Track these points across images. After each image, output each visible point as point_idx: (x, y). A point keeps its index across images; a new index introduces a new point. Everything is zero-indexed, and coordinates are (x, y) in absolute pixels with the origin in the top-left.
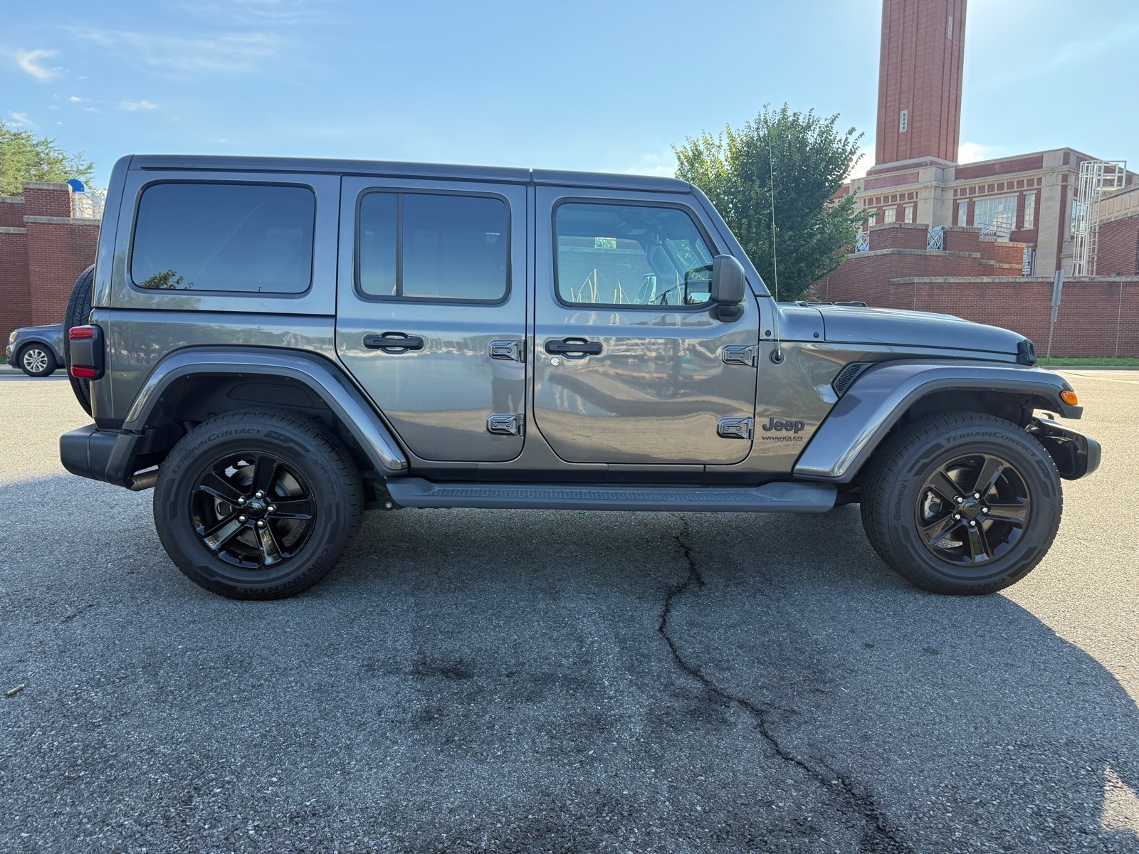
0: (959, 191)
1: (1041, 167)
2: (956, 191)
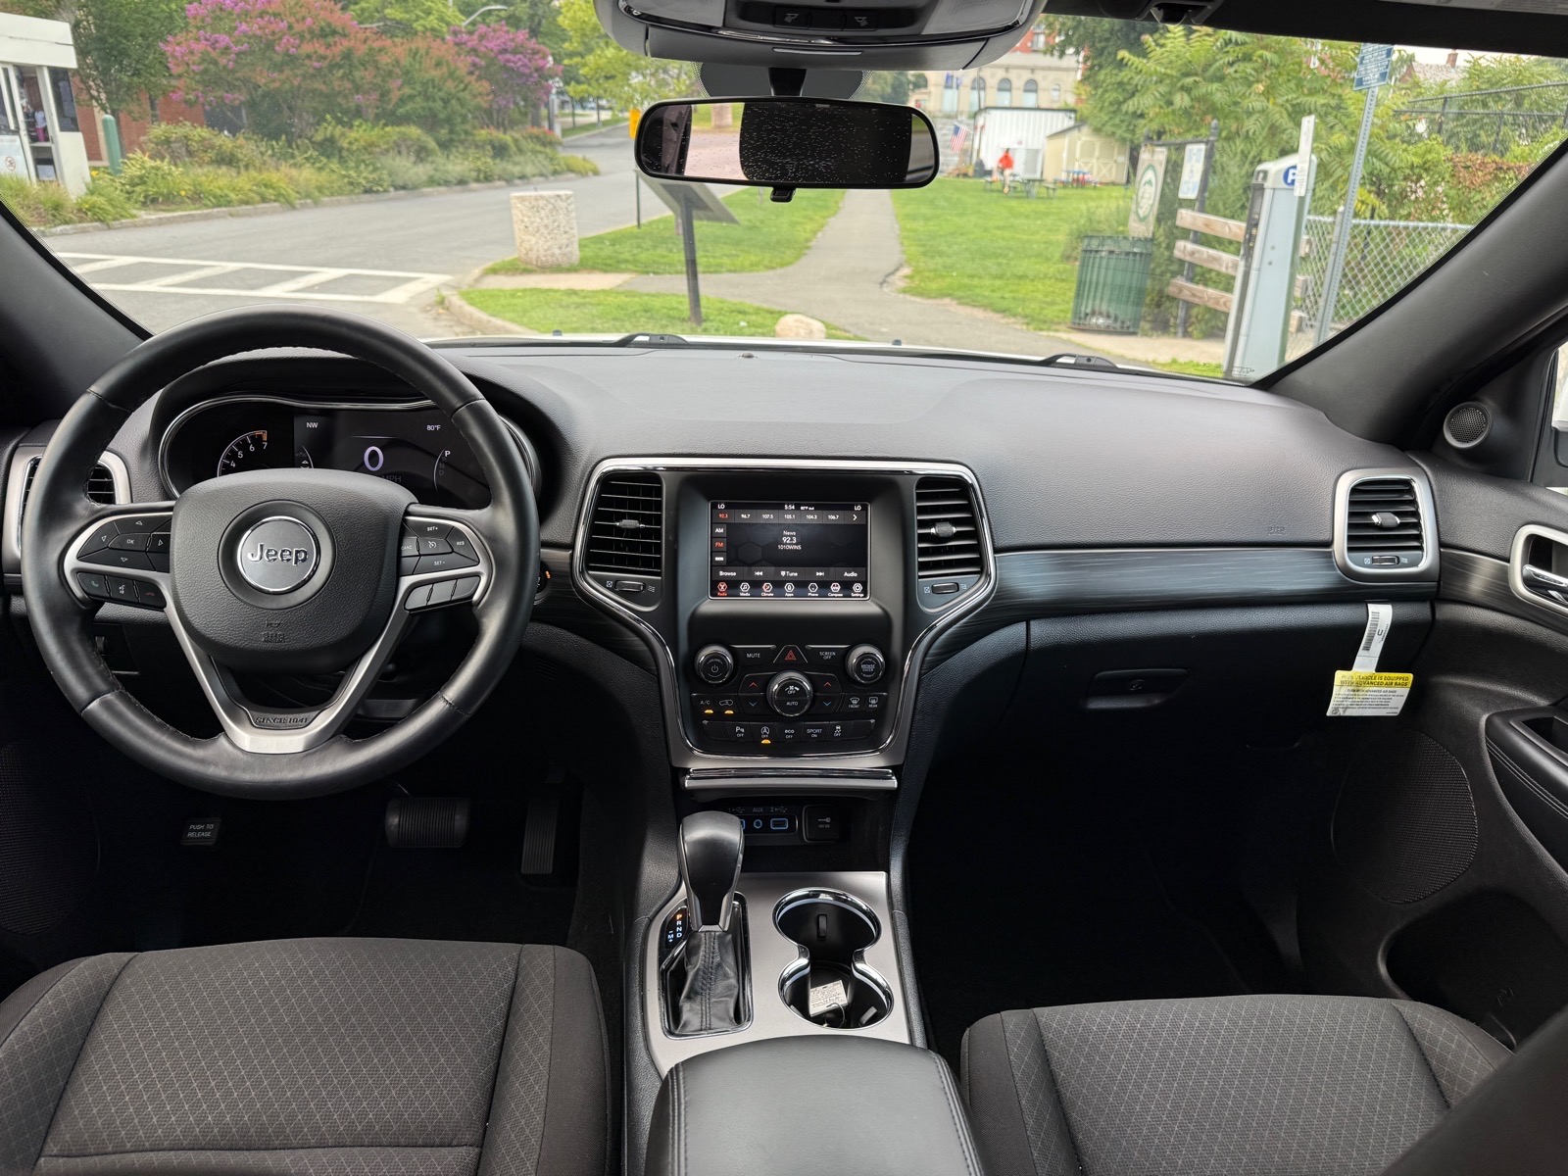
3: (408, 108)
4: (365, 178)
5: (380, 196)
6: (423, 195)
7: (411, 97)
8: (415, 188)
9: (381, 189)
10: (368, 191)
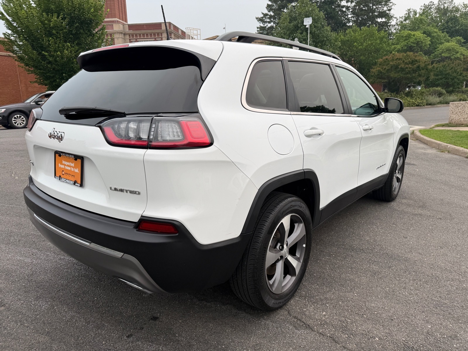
0: (131, 35)
1: (161, 29)
2: (129, 35)
3: (439, 82)
4: (417, 102)
5: (421, 107)
6: (437, 107)
7: (441, 79)
8: (434, 104)
9: (422, 105)
10: (417, 106)
